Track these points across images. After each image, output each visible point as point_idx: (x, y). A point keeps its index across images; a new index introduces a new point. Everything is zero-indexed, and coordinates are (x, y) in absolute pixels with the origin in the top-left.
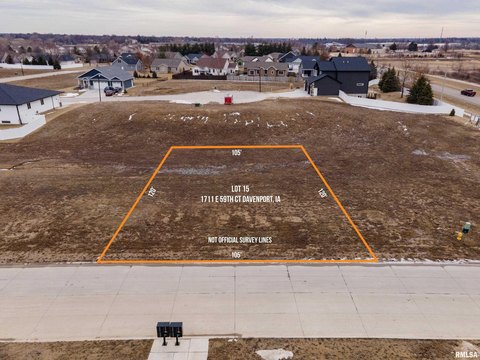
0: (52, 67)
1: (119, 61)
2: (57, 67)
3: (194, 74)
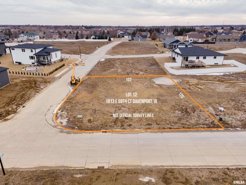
2: (110, 40)
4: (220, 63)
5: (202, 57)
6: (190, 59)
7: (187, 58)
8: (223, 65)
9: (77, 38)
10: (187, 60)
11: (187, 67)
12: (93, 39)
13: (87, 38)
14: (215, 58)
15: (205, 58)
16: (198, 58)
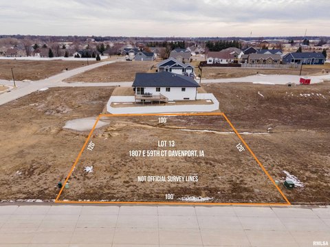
0: (95, 59)
1: (140, 54)
2: (98, 59)
3: (208, 63)
4: (192, 98)
5: (165, 89)
6: (147, 90)
7: (143, 90)
8: (196, 101)
9: (51, 55)
10: (142, 93)
11: (143, 103)
12: (76, 57)
13: (66, 56)
14: (183, 90)
15: (168, 90)
16: (158, 90)
